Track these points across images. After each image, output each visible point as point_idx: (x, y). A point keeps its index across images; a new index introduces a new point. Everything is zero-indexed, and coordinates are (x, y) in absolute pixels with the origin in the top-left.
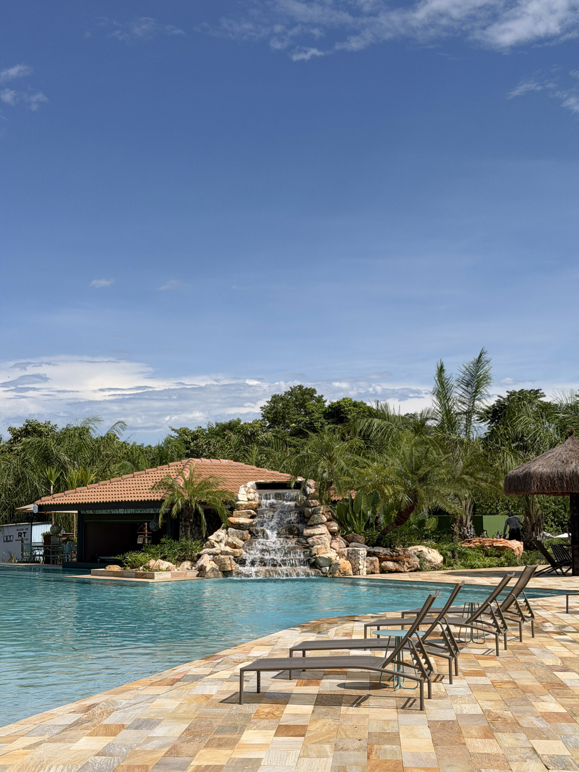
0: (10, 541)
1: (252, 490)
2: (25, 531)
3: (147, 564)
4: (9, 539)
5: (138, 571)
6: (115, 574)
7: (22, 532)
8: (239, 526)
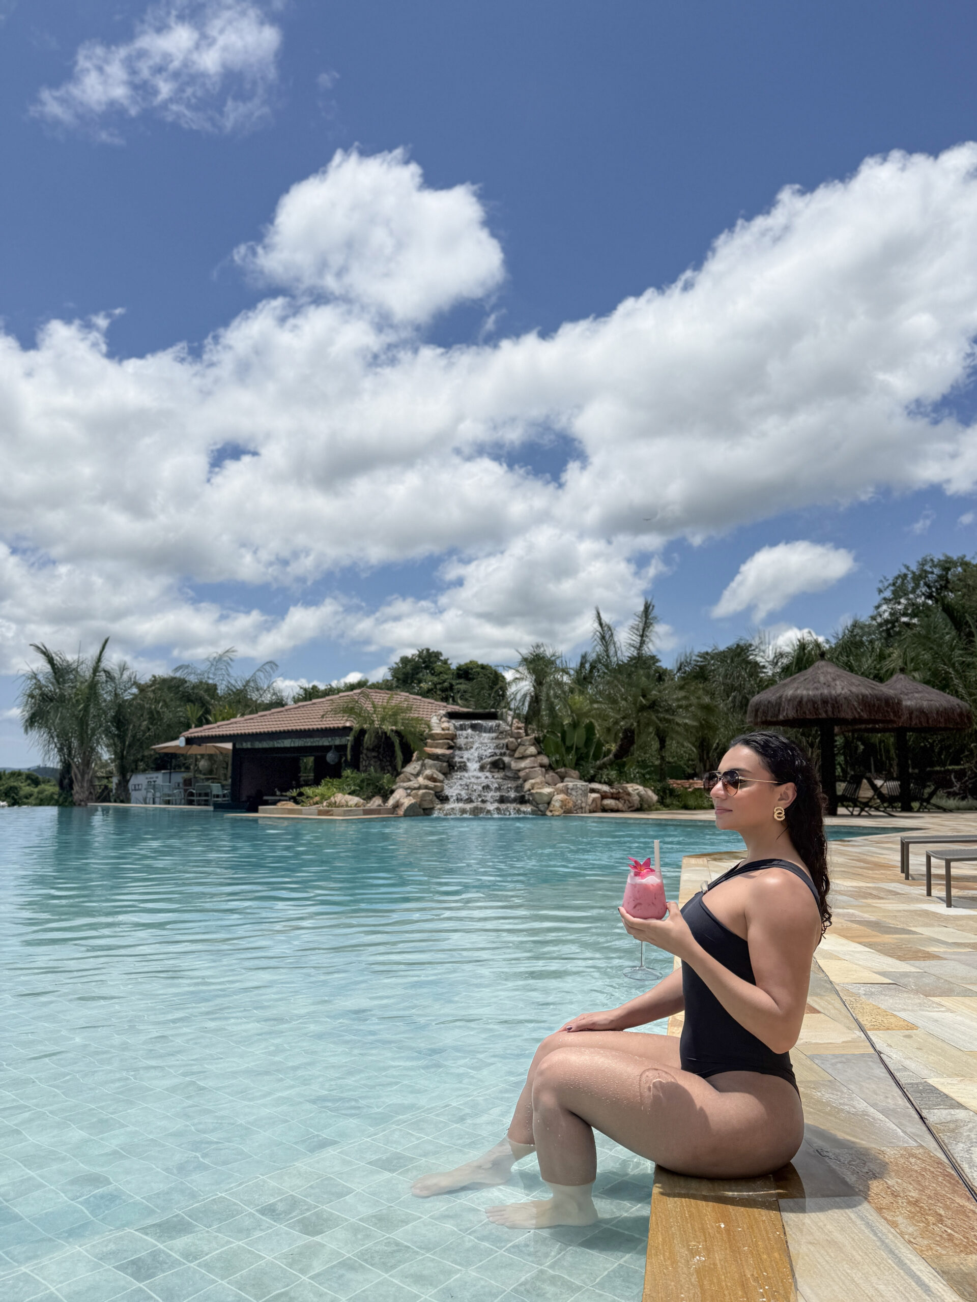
0: (139, 790)
1: (444, 719)
2: (154, 779)
3: (332, 799)
4: (137, 787)
5: (321, 808)
6: (291, 811)
7: (152, 780)
8: (436, 757)
